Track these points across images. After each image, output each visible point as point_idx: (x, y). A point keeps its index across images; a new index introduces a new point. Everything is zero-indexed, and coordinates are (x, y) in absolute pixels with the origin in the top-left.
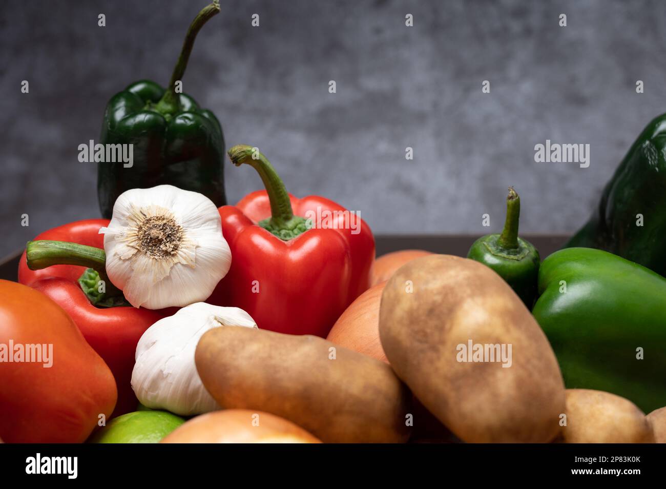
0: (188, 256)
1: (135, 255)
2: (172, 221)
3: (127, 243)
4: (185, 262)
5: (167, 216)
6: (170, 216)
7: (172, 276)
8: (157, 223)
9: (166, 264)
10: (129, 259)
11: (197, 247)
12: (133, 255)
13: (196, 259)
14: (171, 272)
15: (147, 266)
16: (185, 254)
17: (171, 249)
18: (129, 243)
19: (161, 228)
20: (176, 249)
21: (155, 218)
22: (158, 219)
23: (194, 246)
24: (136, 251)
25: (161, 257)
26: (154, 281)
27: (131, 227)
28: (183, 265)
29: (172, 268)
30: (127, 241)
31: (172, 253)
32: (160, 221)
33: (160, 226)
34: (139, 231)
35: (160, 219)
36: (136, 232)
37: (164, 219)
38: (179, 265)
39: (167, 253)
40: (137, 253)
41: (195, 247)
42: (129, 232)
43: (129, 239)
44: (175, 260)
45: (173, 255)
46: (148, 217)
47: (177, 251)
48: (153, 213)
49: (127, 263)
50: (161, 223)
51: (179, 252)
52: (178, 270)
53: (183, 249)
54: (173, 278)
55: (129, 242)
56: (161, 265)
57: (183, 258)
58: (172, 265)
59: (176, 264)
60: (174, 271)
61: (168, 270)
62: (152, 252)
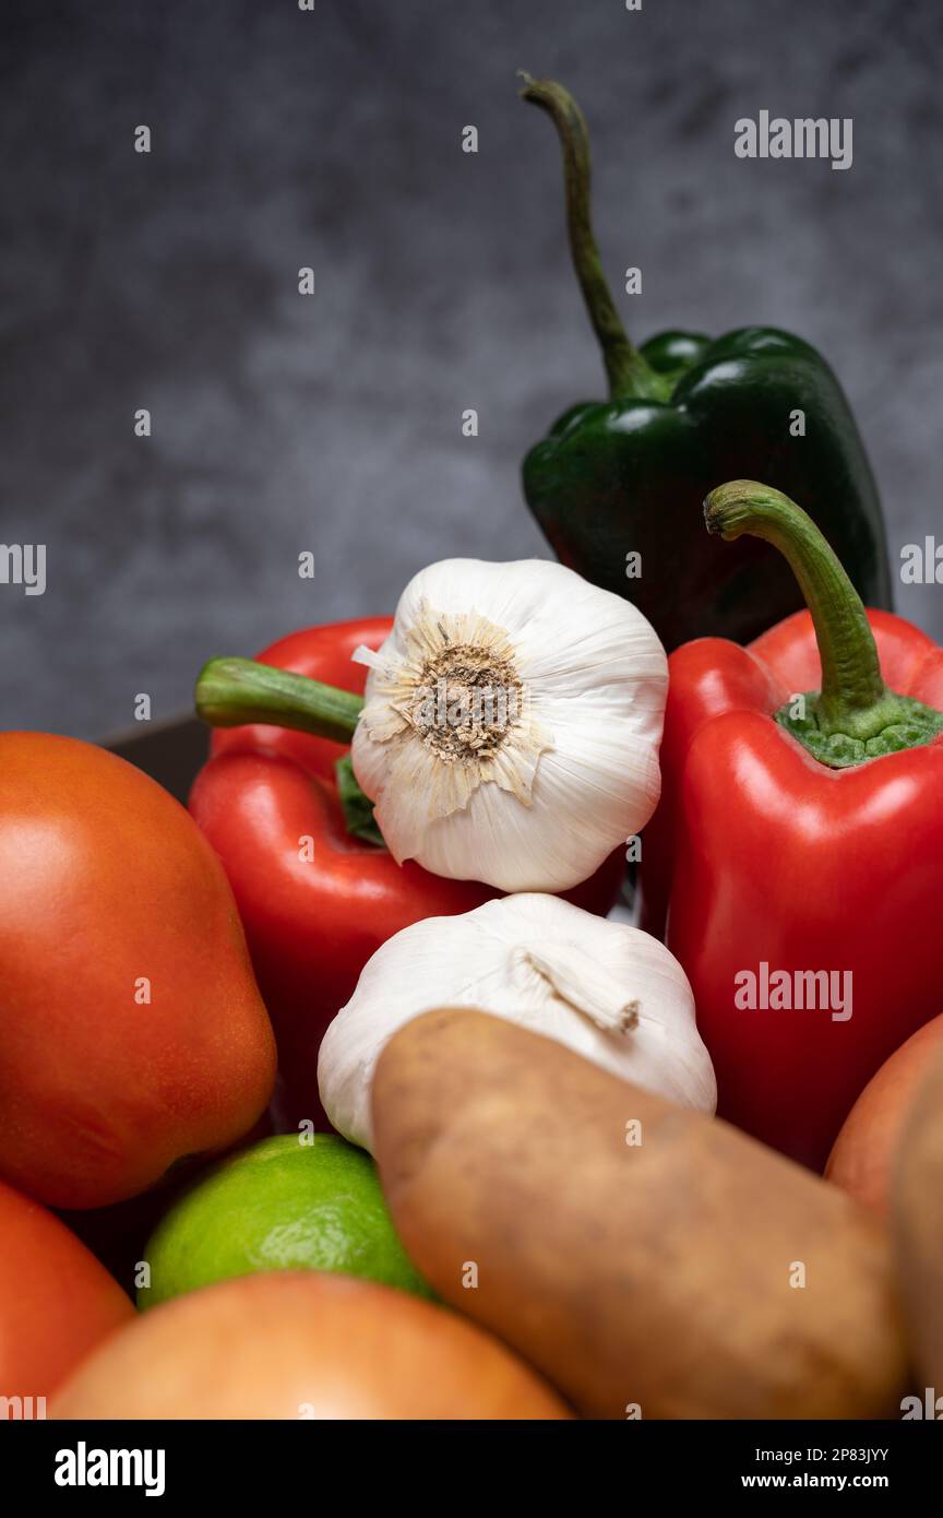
0: (518, 770)
1: (402, 735)
2: (505, 668)
3: (391, 701)
4: (507, 786)
5: (496, 650)
6: (505, 652)
7: (473, 810)
8: (469, 663)
9: (464, 778)
10: (386, 742)
11: (548, 751)
12: (395, 734)
13: (535, 783)
14: (471, 800)
15: (419, 771)
16: (513, 762)
17: (480, 743)
18: (397, 702)
19: (472, 680)
20: (495, 745)
21: (468, 651)
22: (477, 654)
23: (536, 746)
24: (404, 726)
25: (455, 755)
26: (430, 814)
27: (412, 660)
28: (502, 789)
29: (475, 791)
30: (393, 695)
31: (482, 753)
32: (477, 661)
33: (471, 675)
34: (423, 676)
35: (477, 655)
36: (417, 677)
37: (487, 657)
38: (493, 786)
39: (468, 751)
40: (404, 731)
41: (539, 751)
42: (403, 674)
43: (397, 691)
44: (487, 772)
45: (484, 759)
46: (453, 643)
47: (495, 750)
48: (467, 637)
49: (381, 751)
50: (475, 665)
51: (501, 755)
52: (488, 802)
53: (510, 749)
54: (474, 816)
55: (397, 698)
56: (452, 777)
57: (506, 772)
58: (476, 785)
59: (487, 783)
60: (478, 798)
61: (465, 795)
62: (438, 739)
